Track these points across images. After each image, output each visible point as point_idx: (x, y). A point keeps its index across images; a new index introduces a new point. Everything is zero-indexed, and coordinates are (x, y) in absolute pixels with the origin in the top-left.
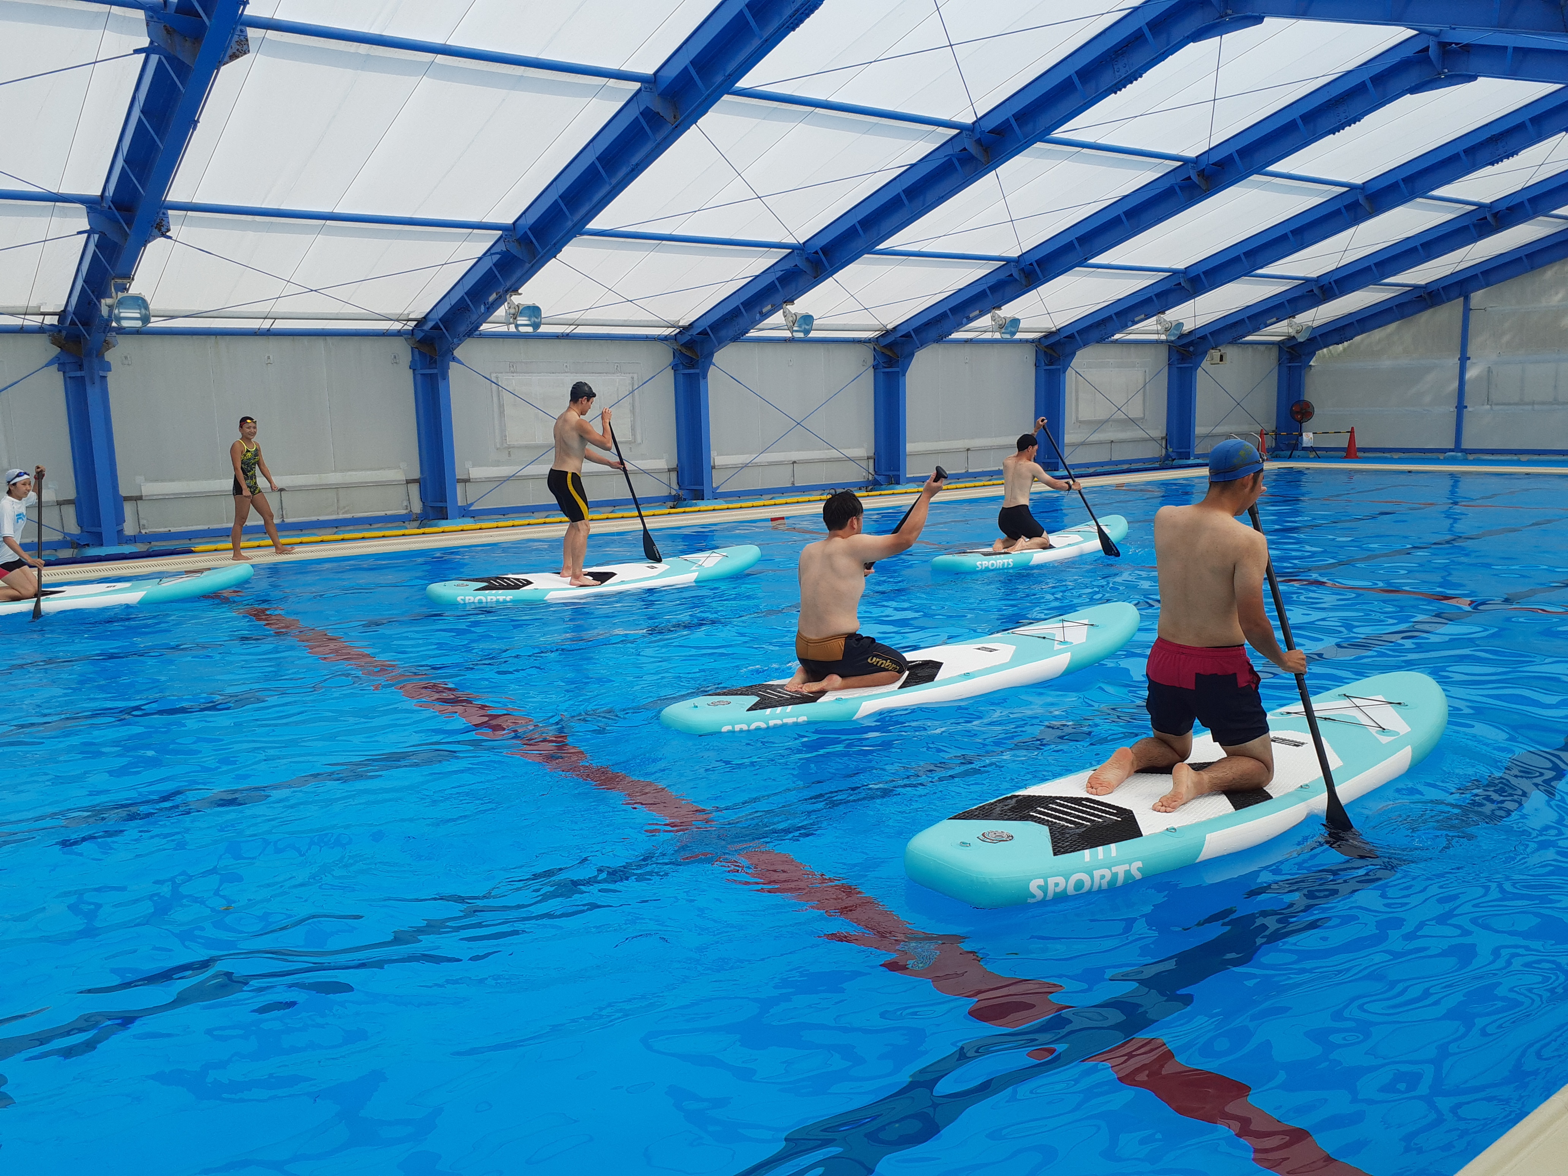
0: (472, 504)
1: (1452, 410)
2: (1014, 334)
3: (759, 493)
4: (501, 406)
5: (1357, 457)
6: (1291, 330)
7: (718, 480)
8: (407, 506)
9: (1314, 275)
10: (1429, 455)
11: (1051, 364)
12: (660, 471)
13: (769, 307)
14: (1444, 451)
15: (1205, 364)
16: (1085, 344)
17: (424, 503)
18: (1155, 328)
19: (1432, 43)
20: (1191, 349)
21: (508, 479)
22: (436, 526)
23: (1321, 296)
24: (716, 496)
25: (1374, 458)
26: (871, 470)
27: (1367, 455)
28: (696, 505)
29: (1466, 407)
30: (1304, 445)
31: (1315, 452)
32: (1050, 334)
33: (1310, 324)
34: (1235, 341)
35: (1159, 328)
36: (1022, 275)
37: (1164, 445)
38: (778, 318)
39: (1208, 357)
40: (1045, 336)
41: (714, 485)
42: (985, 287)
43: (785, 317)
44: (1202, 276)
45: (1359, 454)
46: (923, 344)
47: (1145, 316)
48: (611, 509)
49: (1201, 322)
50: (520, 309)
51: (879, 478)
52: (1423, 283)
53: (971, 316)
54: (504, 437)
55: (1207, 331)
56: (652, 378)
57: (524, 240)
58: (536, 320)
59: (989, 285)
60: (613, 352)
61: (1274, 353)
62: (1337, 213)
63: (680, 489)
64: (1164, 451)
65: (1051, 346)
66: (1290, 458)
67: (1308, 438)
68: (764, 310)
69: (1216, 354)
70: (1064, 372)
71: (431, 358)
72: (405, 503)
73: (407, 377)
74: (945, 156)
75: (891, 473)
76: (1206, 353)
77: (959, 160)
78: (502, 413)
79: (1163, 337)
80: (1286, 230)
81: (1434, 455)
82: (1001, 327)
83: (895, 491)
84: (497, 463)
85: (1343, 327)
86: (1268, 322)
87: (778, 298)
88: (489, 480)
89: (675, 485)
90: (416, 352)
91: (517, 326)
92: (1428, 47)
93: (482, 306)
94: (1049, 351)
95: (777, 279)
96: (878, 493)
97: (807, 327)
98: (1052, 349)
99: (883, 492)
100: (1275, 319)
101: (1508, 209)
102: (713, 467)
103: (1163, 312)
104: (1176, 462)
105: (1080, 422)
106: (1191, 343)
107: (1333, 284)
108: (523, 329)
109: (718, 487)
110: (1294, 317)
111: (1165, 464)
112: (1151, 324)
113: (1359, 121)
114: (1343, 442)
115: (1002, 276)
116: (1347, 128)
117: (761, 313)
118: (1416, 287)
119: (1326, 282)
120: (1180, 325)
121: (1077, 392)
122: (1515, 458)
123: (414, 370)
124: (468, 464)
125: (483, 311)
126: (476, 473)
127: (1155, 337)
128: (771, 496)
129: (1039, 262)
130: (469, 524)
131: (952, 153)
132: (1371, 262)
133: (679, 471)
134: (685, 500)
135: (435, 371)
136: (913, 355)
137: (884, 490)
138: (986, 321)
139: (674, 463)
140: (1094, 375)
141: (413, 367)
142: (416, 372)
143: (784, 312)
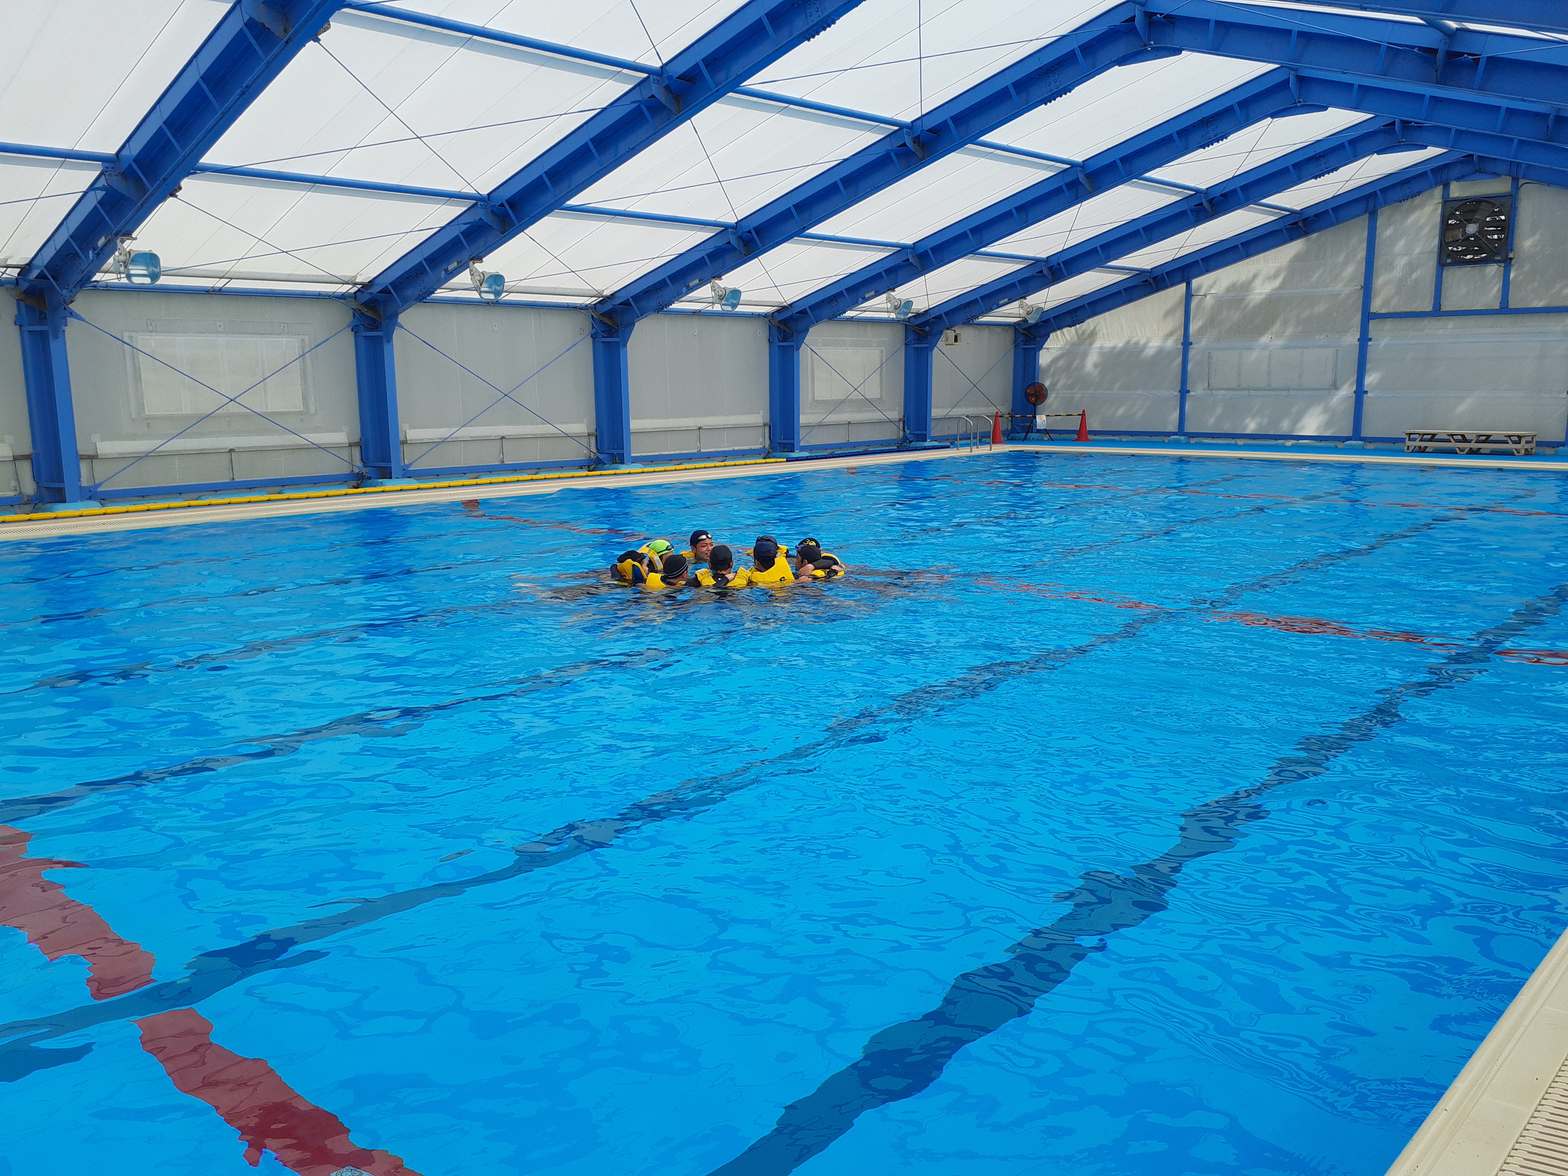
0: (100, 485)
1: (1176, 394)
2: (734, 306)
3: (462, 472)
4: (137, 371)
5: (1088, 440)
6: (1021, 311)
7: (409, 457)
8: (15, 487)
9: (1044, 255)
10: (1154, 439)
11: (785, 340)
12: (339, 447)
13: (455, 264)
14: (1168, 434)
15: (941, 344)
16: (818, 321)
17: (37, 483)
18: (885, 306)
19: (1138, 12)
20: (927, 329)
21: (147, 455)
22: (50, 510)
23: (1050, 277)
24: (408, 474)
25: (1106, 441)
26: (594, 449)
27: (1097, 437)
28: (381, 484)
29: (1188, 391)
30: (1038, 428)
31: (1051, 435)
32: (783, 309)
33: (1042, 305)
34: (969, 322)
35: (889, 305)
36: (741, 243)
37: (901, 428)
38: (464, 278)
39: (943, 338)
40: (778, 311)
41: (407, 462)
42: (703, 254)
43: (472, 275)
44: (930, 252)
45: (1090, 437)
46: (643, 313)
47: (876, 292)
48: (278, 489)
49: (935, 300)
50: (132, 256)
51: (601, 456)
52: (1149, 267)
53: (691, 284)
54: (141, 407)
55: (942, 311)
56: (327, 340)
57: (128, 174)
58: (155, 269)
59: (708, 252)
60: (280, 312)
61: (1009, 336)
62: (1058, 191)
63: (365, 466)
64: (901, 433)
65: (784, 322)
66: (1025, 440)
67: (1041, 421)
68: (450, 268)
69: (950, 334)
70: (798, 349)
71: (41, 313)
72: (13, 483)
73: (13, 334)
74: (632, 103)
75: (615, 452)
76: (941, 333)
77: (648, 108)
78: (138, 378)
79: (893, 316)
80: (1011, 206)
81: (1160, 439)
82: (721, 298)
83: (618, 472)
84: (134, 437)
85: (1076, 310)
86: (1000, 302)
87: (465, 255)
88: (121, 457)
89: (358, 462)
90: (22, 303)
91: (129, 276)
92: (1134, 16)
93: (91, 252)
94: (782, 327)
95: (462, 233)
96: (598, 473)
97: (498, 288)
98: (785, 324)
99: (604, 472)
100: (1006, 300)
101: (1222, 195)
102: (405, 442)
103: (893, 290)
104: (914, 444)
105: (817, 402)
106: (927, 323)
107: (1062, 265)
108: (136, 280)
109: (410, 465)
110: (1025, 298)
111: (902, 447)
112: (880, 301)
113: (1070, 92)
114: (1074, 424)
115: (721, 242)
116: (1058, 99)
117: (446, 270)
118: (1142, 272)
119: (1055, 263)
120: (909, 303)
121: (813, 370)
122: (1233, 442)
123: (21, 326)
124: (95, 438)
125: (91, 258)
126: (105, 448)
127: (884, 315)
128: (476, 475)
129: (758, 230)
130: (94, 507)
131: (640, 98)
132: (1097, 244)
133: (362, 445)
134: (370, 478)
135: (45, 328)
136: (633, 324)
137: (608, 469)
138: (705, 291)
139: (357, 437)
140: (829, 353)
141: (19, 322)
142: (23, 328)
143: (471, 271)
